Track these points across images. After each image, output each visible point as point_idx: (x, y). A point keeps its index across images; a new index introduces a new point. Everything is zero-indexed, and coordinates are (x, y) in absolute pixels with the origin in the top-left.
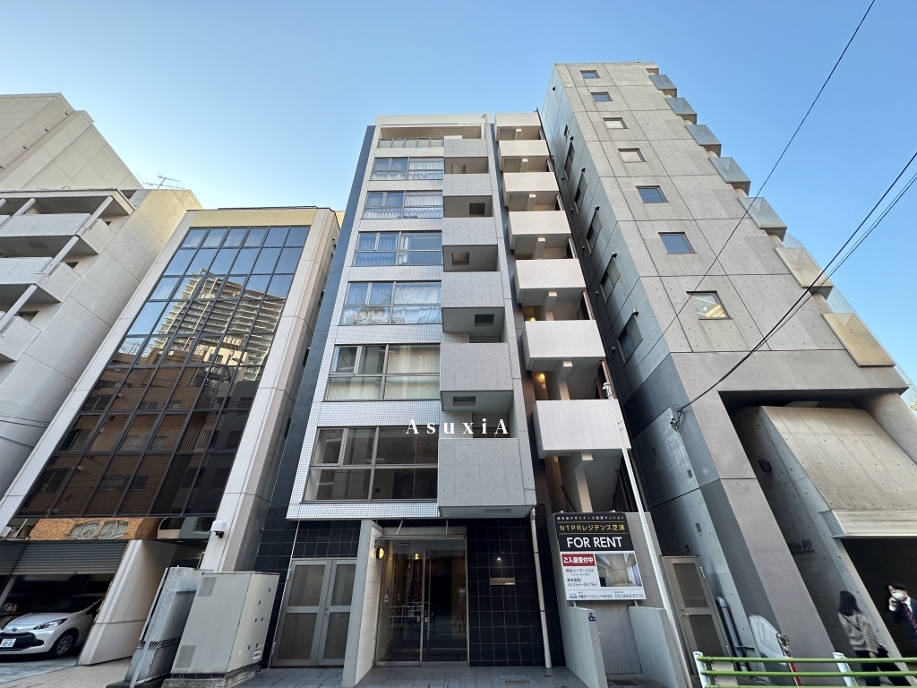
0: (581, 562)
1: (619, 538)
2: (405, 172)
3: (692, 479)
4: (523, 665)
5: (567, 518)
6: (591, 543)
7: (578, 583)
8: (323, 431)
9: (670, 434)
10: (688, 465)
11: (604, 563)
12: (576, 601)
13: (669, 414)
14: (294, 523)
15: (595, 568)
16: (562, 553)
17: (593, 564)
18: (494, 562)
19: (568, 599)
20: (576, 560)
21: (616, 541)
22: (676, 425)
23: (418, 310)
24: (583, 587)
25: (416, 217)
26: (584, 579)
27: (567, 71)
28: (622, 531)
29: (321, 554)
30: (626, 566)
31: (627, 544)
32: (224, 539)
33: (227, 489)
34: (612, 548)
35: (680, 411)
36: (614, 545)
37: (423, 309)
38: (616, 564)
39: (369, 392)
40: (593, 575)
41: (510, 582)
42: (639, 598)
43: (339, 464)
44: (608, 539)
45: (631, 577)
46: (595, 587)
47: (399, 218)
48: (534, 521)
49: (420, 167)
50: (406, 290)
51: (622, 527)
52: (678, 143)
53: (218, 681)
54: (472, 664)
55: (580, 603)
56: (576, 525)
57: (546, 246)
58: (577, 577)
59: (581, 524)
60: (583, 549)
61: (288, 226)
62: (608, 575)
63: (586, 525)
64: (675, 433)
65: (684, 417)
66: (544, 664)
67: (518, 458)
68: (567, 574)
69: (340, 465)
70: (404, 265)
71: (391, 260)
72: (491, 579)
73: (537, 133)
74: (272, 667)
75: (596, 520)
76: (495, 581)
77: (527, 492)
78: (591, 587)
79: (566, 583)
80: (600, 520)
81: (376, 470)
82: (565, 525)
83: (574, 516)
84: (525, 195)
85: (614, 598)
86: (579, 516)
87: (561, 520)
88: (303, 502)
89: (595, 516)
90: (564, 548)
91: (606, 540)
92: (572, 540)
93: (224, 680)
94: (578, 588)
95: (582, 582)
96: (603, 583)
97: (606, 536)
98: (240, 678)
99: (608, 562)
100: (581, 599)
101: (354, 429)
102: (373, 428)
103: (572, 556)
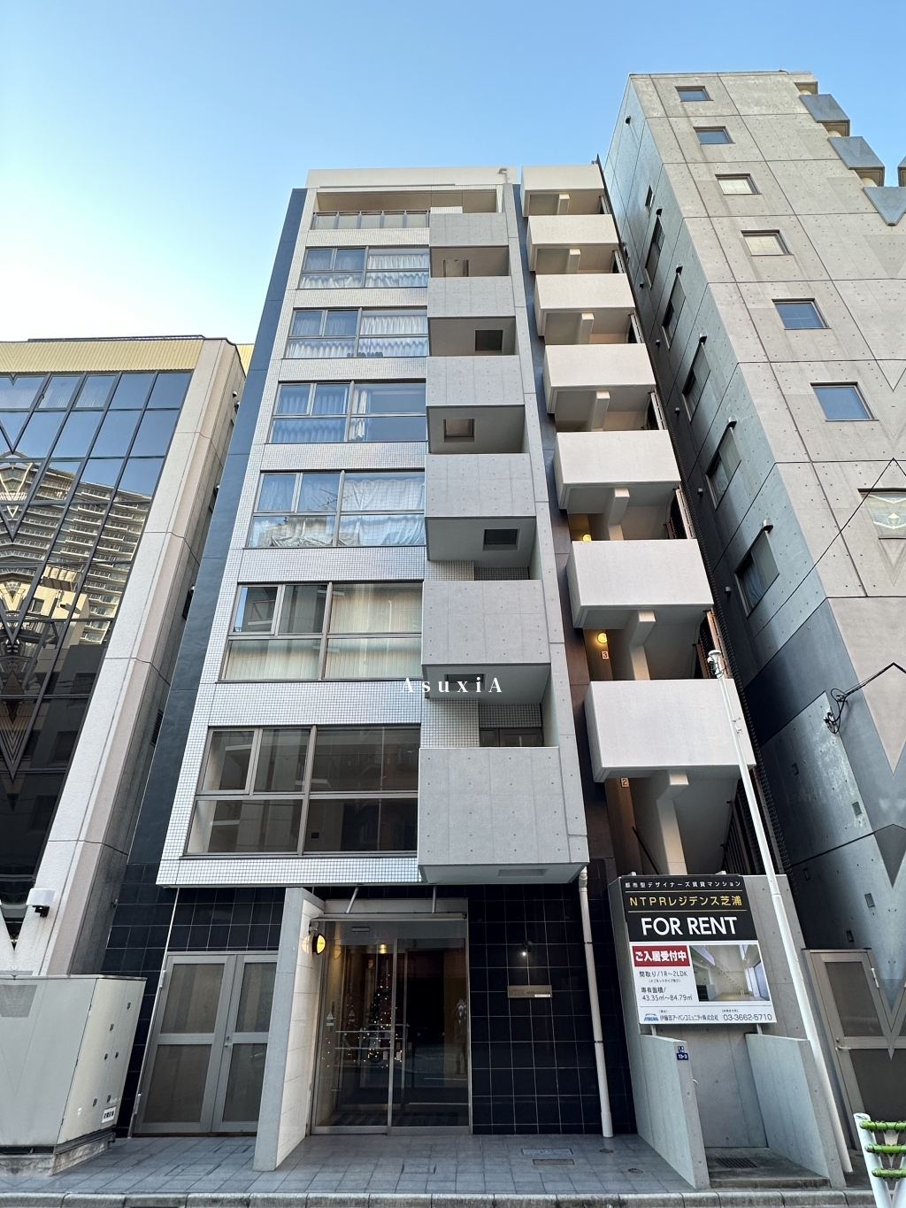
0: (665, 959)
1: (731, 919)
2: (360, 273)
3: (860, 818)
4: (563, 1133)
5: (643, 885)
6: (684, 927)
7: (659, 995)
8: (218, 734)
9: (824, 739)
10: (854, 794)
11: (706, 962)
12: (657, 1026)
13: (823, 706)
14: (170, 891)
15: (689, 970)
16: (632, 944)
17: (686, 963)
18: (515, 960)
19: (642, 1021)
20: (656, 956)
21: (727, 923)
22: (834, 724)
23: (384, 522)
24: (667, 1002)
25: (379, 355)
26: (671, 989)
27: (651, 88)
28: (737, 907)
29: (218, 944)
30: (743, 965)
31: (746, 929)
32: (49, 920)
33: (54, 834)
34: (719, 936)
35: (843, 700)
36: (724, 931)
37: (393, 520)
38: (725, 963)
39: (300, 666)
40: (686, 981)
41: (543, 993)
42: (763, 1021)
43: (246, 791)
44: (712, 920)
45: (752, 985)
46: (688, 1002)
47: (349, 357)
48: (585, 889)
49: (387, 263)
50: (362, 486)
51: (737, 900)
52: (852, 220)
53: (43, 1160)
54: (477, 1131)
55: (662, 1029)
56: (657, 896)
57: (611, 406)
58: (657, 985)
59: (666, 895)
60: (669, 937)
61: (153, 371)
62: (712, 982)
63: (674, 896)
64: (833, 737)
65: (850, 710)
66: (599, 1130)
67: (557, 780)
68: (640, 979)
69: (249, 793)
70: (358, 440)
71: (335, 433)
72: (510, 988)
73: (597, 203)
74: (134, 1136)
75: (691, 887)
76: (517, 991)
77: (572, 839)
78: (682, 1002)
79: (639, 994)
80: (699, 887)
81: (311, 801)
82: (638, 896)
83: (654, 881)
84: (575, 314)
85: (721, 1021)
86: (662, 881)
87: (632, 888)
88: (186, 856)
89: (691, 880)
90: (637, 936)
91: (709, 922)
92: (651, 923)
93: (53, 1156)
94: (660, 1003)
95: (666, 994)
96: (703, 994)
97: (708, 915)
98: (81, 1154)
99: (711, 960)
100: (664, 1022)
101: (275, 729)
102: (306, 729)
103: (650, 950)
